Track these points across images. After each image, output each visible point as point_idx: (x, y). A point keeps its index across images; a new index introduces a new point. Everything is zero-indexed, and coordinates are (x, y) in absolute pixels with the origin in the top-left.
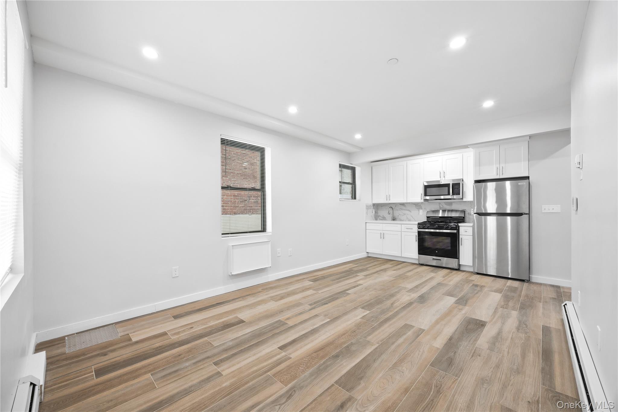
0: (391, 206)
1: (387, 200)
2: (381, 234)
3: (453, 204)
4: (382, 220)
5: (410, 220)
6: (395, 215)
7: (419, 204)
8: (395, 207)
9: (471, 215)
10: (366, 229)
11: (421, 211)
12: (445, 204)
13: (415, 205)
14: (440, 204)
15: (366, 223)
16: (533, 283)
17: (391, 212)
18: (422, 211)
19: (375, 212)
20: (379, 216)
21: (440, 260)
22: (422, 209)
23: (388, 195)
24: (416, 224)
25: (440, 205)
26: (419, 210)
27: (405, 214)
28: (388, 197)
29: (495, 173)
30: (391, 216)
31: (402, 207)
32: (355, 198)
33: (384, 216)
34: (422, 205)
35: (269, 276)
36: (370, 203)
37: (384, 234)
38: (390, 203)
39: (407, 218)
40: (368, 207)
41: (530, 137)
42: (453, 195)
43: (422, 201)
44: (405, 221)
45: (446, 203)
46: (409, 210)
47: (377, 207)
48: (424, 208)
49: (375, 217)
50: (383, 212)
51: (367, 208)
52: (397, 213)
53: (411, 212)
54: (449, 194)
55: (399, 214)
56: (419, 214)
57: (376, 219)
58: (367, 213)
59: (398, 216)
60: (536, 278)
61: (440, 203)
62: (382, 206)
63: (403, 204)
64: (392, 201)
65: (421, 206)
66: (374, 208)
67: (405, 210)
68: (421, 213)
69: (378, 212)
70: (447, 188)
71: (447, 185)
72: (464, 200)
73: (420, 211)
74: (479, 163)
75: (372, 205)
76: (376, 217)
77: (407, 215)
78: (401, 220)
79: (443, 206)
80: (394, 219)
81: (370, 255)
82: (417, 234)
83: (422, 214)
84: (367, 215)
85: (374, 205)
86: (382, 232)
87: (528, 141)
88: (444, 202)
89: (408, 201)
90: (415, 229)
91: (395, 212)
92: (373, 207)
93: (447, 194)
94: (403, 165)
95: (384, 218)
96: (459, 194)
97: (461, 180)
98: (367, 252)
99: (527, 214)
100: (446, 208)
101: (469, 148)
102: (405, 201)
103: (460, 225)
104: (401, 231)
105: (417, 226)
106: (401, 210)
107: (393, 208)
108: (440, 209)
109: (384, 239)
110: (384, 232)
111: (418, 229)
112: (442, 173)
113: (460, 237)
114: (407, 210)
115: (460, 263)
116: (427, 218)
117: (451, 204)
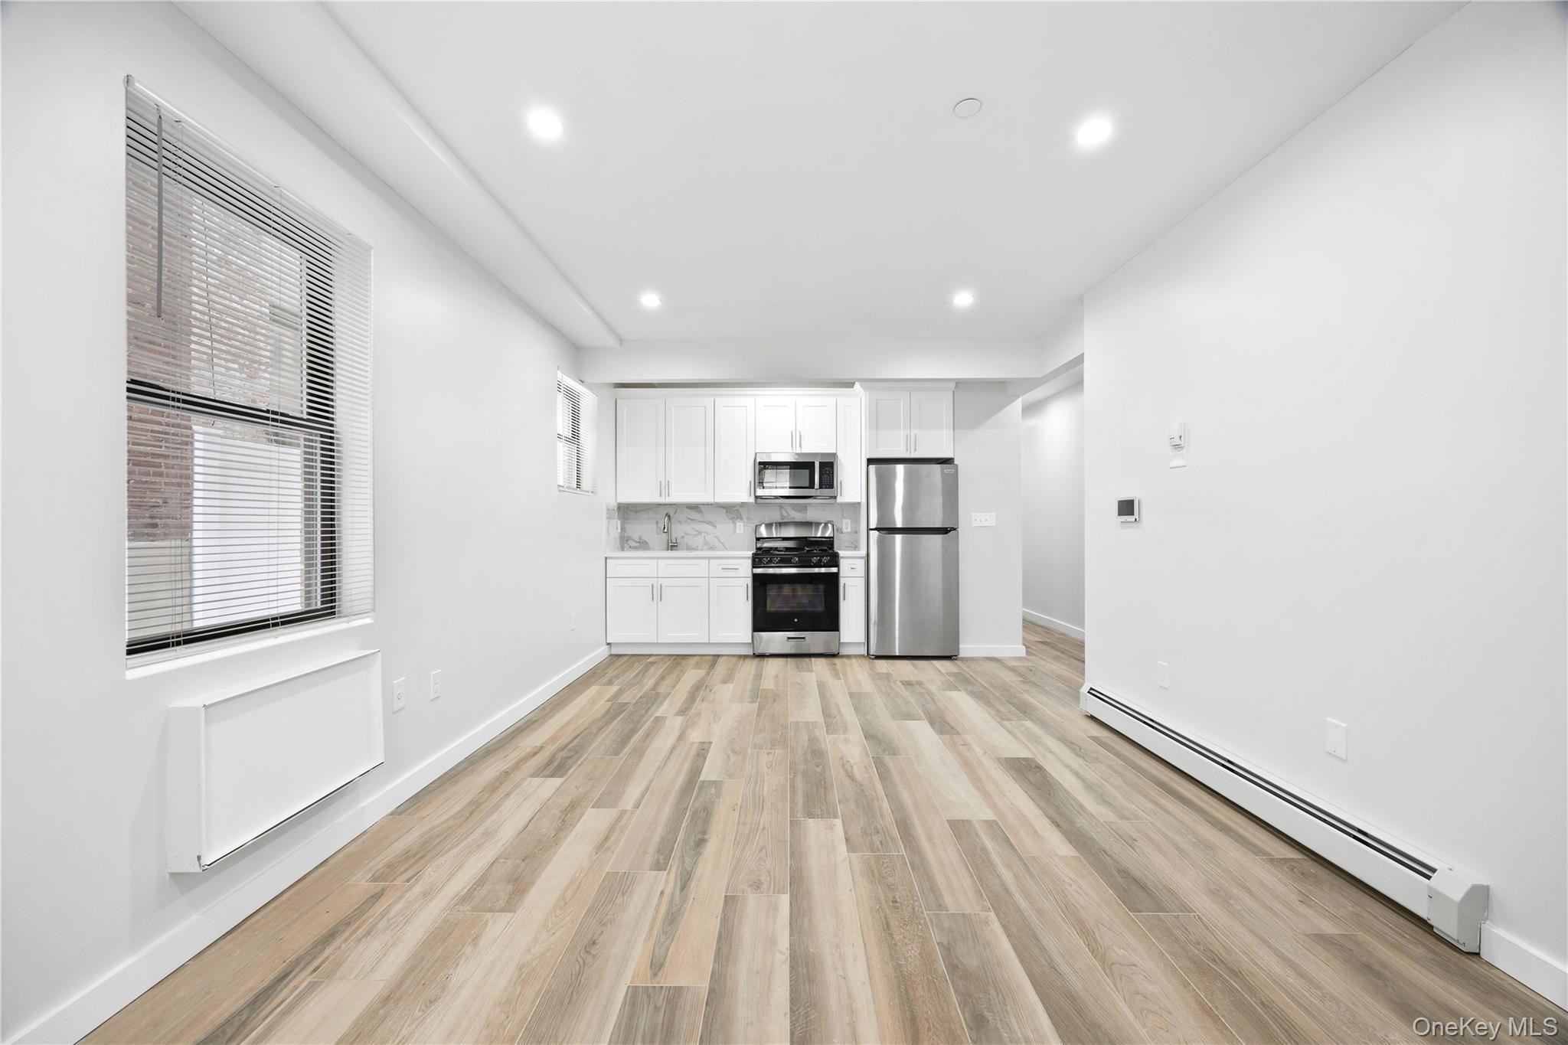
0: (668, 513)
2: (652, 586)
3: (809, 508)
4: (635, 548)
5: (711, 548)
6: (675, 534)
7: (734, 507)
8: (678, 513)
9: (842, 533)
10: (606, 578)
11: (740, 525)
12: (793, 509)
13: (724, 511)
14: (783, 508)
15: (606, 558)
16: (963, 659)
18: (742, 524)
19: (622, 526)
20: (628, 539)
21: (804, 638)
22: (741, 519)
23: (664, 481)
24: (749, 558)
25: (781, 510)
26: (734, 523)
27: (700, 533)
28: (665, 487)
29: (902, 447)
30: (664, 537)
31: (693, 514)
33: (644, 538)
34: (742, 510)
35: (363, 804)
36: (614, 504)
37: (661, 586)
38: (666, 504)
39: (706, 543)
40: (606, 514)
41: (959, 383)
42: (820, 488)
43: (752, 500)
44: (702, 550)
45: (794, 507)
46: (710, 522)
47: (627, 512)
48: (748, 518)
49: (622, 542)
50: (644, 529)
51: (607, 517)
52: (678, 530)
53: (715, 527)
54: (811, 486)
55: (686, 534)
56: (735, 531)
57: (623, 549)
58: (607, 531)
59: (683, 537)
60: (966, 649)
61: (781, 506)
62: (636, 512)
63: (695, 507)
64: (678, 496)
65: (740, 513)
66: (619, 517)
67: (700, 522)
68: (740, 531)
69: (632, 526)
70: (808, 471)
71: (810, 466)
72: (839, 500)
73: (738, 524)
74: (876, 422)
75: (616, 507)
77: (706, 535)
78: (689, 548)
79: (787, 512)
80: (672, 546)
81: (615, 651)
82: (750, 582)
83: (742, 532)
84: (608, 535)
85: (620, 507)
87: (953, 392)
88: (791, 504)
89: (718, 500)
90: (744, 571)
91: (674, 527)
92: (618, 513)
93: (808, 485)
94: (705, 407)
95: (643, 545)
96: (831, 486)
97: (834, 455)
98: (608, 641)
99: (955, 529)
100: (794, 518)
101: (852, 387)
102: (710, 500)
103: (841, 555)
104: (707, 576)
105: (750, 562)
106: (689, 521)
107: (671, 515)
108: (782, 519)
109: (661, 600)
110: (661, 581)
111: (754, 569)
112: (796, 437)
113: (842, 581)
114: (705, 522)
115: (842, 641)
116: (758, 539)
117: (804, 508)
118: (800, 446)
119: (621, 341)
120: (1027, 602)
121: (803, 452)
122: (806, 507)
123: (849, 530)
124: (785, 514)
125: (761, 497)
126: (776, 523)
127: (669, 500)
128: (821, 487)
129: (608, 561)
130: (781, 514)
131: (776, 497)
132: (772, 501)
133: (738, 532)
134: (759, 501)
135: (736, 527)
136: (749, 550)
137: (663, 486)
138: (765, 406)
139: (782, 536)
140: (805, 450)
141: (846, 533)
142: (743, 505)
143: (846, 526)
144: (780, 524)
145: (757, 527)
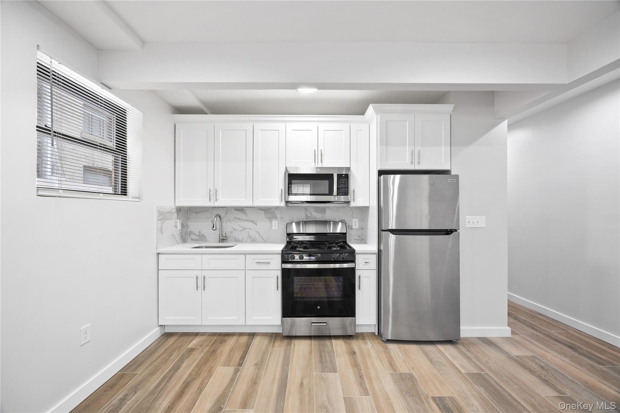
0: (219, 214)
1: (210, 200)
2: (197, 278)
3: (328, 211)
4: (196, 240)
5: (253, 241)
6: (225, 231)
7: (271, 209)
8: (226, 214)
9: (352, 229)
10: (158, 270)
11: (275, 223)
12: (315, 211)
13: (263, 212)
14: (308, 210)
16: (462, 343)
17: (218, 224)
18: (277, 222)
19: (183, 226)
20: (191, 233)
21: (324, 323)
22: (276, 218)
23: (212, 190)
24: (278, 254)
25: (307, 212)
26: (271, 222)
27: (245, 229)
28: (213, 194)
29: (408, 160)
30: (217, 232)
31: (239, 215)
32: (124, 192)
33: (202, 233)
34: (276, 212)
36: (170, 205)
37: (204, 278)
38: (214, 207)
39: (249, 236)
40: (163, 216)
43: (283, 204)
44: (246, 242)
46: (252, 221)
48: (281, 218)
49: (182, 236)
51: (160, 218)
52: (228, 227)
53: (256, 224)
54: (331, 193)
55: (234, 229)
56: (271, 227)
58: (161, 230)
59: (232, 232)
60: (464, 333)
62: (196, 213)
63: (241, 209)
64: (222, 202)
65: (275, 215)
66: (178, 218)
67: (245, 220)
69: (189, 223)
70: (327, 181)
71: (329, 177)
72: (352, 204)
74: (386, 140)
75: (175, 210)
76: (185, 237)
77: (249, 231)
78: (237, 240)
79: (311, 214)
80: (223, 239)
81: (167, 330)
82: (279, 274)
84: (162, 233)
85: (179, 210)
86: (199, 273)
87: (451, 115)
88: (314, 207)
89: (256, 204)
90: (276, 265)
91: (224, 223)
92: (178, 214)
93: (327, 193)
94: (246, 130)
96: (346, 193)
97: (348, 169)
98: (160, 324)
99: (456, 230)
100: (316, 218)
101: (363, 114)
102: (249, 204)
103: (356, 252)
104: (244, 269)
105: (279, 258)
106: (236, 220)
107: (222, 216)
108: (307, 218)
109: (204, 290)
110: (205, 273)
111: (283, 265)
112: (318, 155)
113: (358, 273)
114: (248, 221)
115: (356, 324)
116: (288, 235)
117: (323, 210)
118: (321, 162)
119: (143, 43)
120: (511, 287)
121: (324, 166)
122: (325, 209)
123: (357, 227)
124: (309, 215)
125: (291, 202)
126: (302, 222)
127: (217, 204)
128: (338, 194)
129: (159, 255)
130: (306, 215)
131: (303, 202)
132: (300, 205)
133: (273, 228)
134: (290, 205)
135: (272, 225)
136: (281, 243)
137: (212, 193)
138: (293, 130)
139: (307, 232)
140: (325, 165)
141: (355, 229)
142: (277, 208)
143: (355, 223)
144: (306, 223)
145: (289, 225)
